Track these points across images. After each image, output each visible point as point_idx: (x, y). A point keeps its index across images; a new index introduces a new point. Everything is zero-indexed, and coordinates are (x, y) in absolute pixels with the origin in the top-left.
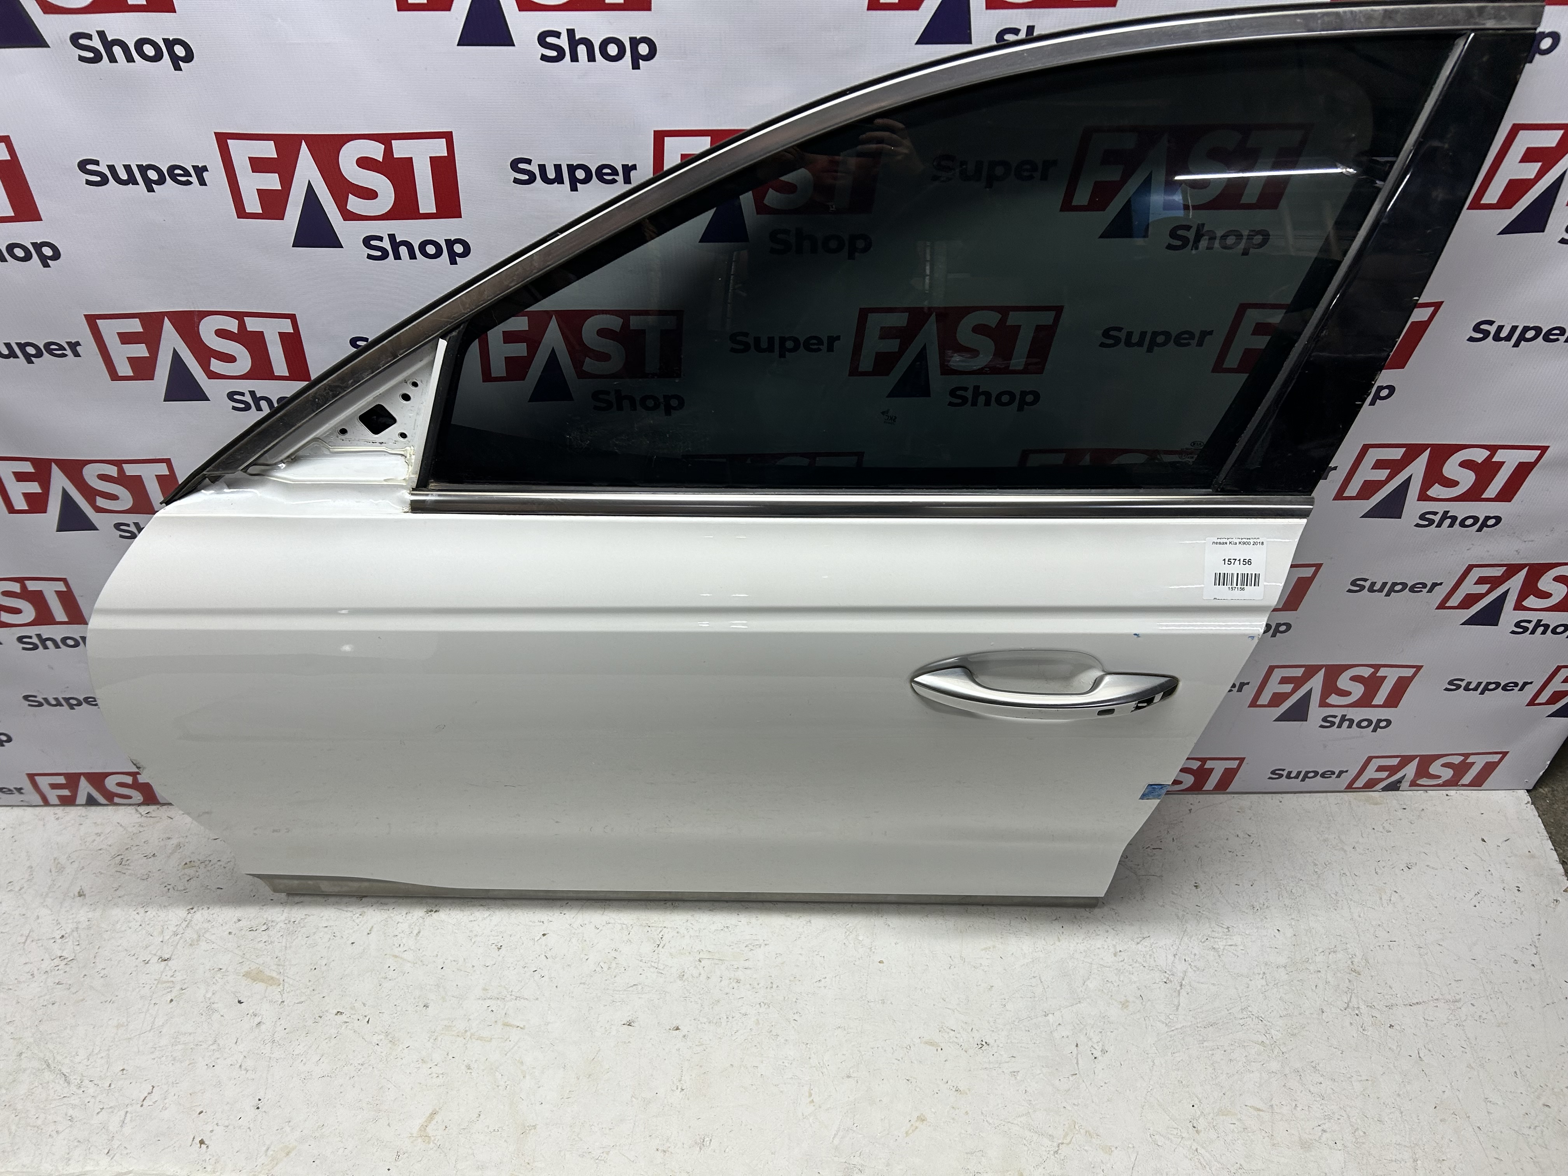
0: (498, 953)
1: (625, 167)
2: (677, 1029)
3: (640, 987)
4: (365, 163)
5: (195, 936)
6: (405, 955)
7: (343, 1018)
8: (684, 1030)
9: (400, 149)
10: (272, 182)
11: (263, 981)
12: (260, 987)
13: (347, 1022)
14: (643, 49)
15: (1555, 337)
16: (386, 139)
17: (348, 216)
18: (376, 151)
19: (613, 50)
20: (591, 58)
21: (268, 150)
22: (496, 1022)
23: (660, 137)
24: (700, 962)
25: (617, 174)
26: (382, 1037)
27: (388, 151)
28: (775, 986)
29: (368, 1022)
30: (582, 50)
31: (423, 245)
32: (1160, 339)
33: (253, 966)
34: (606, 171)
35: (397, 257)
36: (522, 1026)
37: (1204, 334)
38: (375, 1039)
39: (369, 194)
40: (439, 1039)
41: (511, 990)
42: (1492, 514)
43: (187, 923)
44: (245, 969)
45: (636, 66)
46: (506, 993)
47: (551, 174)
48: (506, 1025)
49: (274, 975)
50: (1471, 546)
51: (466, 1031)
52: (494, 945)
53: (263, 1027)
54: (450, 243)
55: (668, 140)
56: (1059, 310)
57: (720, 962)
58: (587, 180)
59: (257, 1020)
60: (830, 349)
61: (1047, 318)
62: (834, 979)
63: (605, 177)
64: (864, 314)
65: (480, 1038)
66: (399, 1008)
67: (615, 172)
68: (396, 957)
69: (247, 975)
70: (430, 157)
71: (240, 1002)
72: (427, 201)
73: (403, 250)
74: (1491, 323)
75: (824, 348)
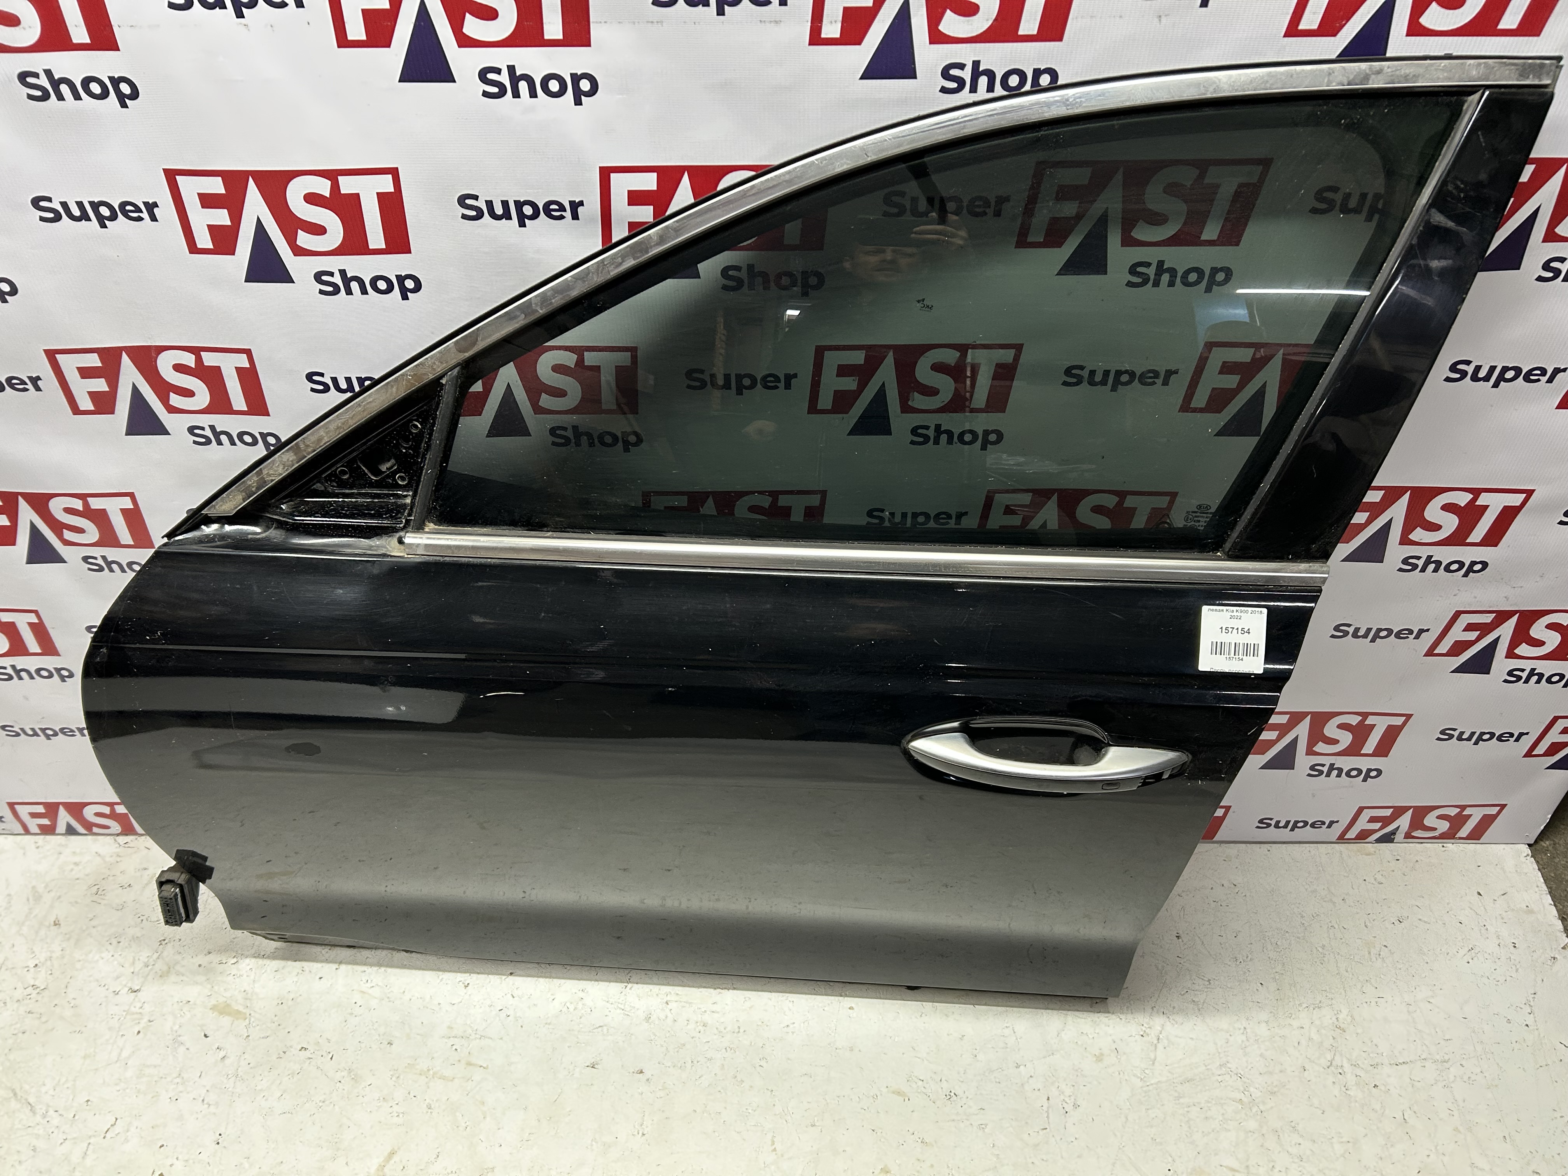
0: (465, 991)
1: (572, 203)
2: (641, 1072)
3: (605, 1029)
4: (312, 199)
5: (165, 968)
6: (370, 991)
7: (307, 1054)
8: (648, 1074)
9: (347, 185)
10: (221, 217)
11: (229, 1014)
12: (226, 1020)
13: (310, 1058)
14: (585, 85)
15: (1536, 378)
16: (332, 175)
17: (299, 251)
18: (323, 187)
19: (554, 86)
20: (533, 94)
21: (216, 186)
22: (459, 1061)
23: (605, 173)
24: (668, 1004)
25: (565, 210)
26: (345, 1073)
27: (335, 187)
28: (742, 1030)
29: (331, 1058)
30: (523, 86)
31: (374, 281)
32: (1125, 378)
33: (222, 1000)
34: (553, 207)
35: (349, 292)
36: (485, 1066)
37: (1170, 373)
38: (338, 1076)
39: (319, 230)
40: (402, 1077)
41: (476, 1028)
42: (1478, 558)
43: (158, 954)
44: (213, 1002)
45: (578, 102)
46: (471, 1031)
47: (499, 211)
48: (469, 1064)
49: (241, 1008)
50: (1458, 591)
51: (429, 1070)
52: (461, 983)
53: (227, 1062)
54: (401, 279)
55: (613, 176)
56: (1019, 348)
57: (688, 1005)
58: (535, 216)
59: (222, 1054)
60: (788, 386)
61: (1007, 356)
62: (802, 1024)
63: (552, 213)
64: (820, 352)
65: (443, 1078)
66: (363, 1045)
67: (562, 208)
68: (363, 992)
69: (214, 1008)
70: (378, 193)
71: (206, 1036)
72: (376, 237)
73: (354, 286)
74: (1468, 363)
75: (782, 385)
